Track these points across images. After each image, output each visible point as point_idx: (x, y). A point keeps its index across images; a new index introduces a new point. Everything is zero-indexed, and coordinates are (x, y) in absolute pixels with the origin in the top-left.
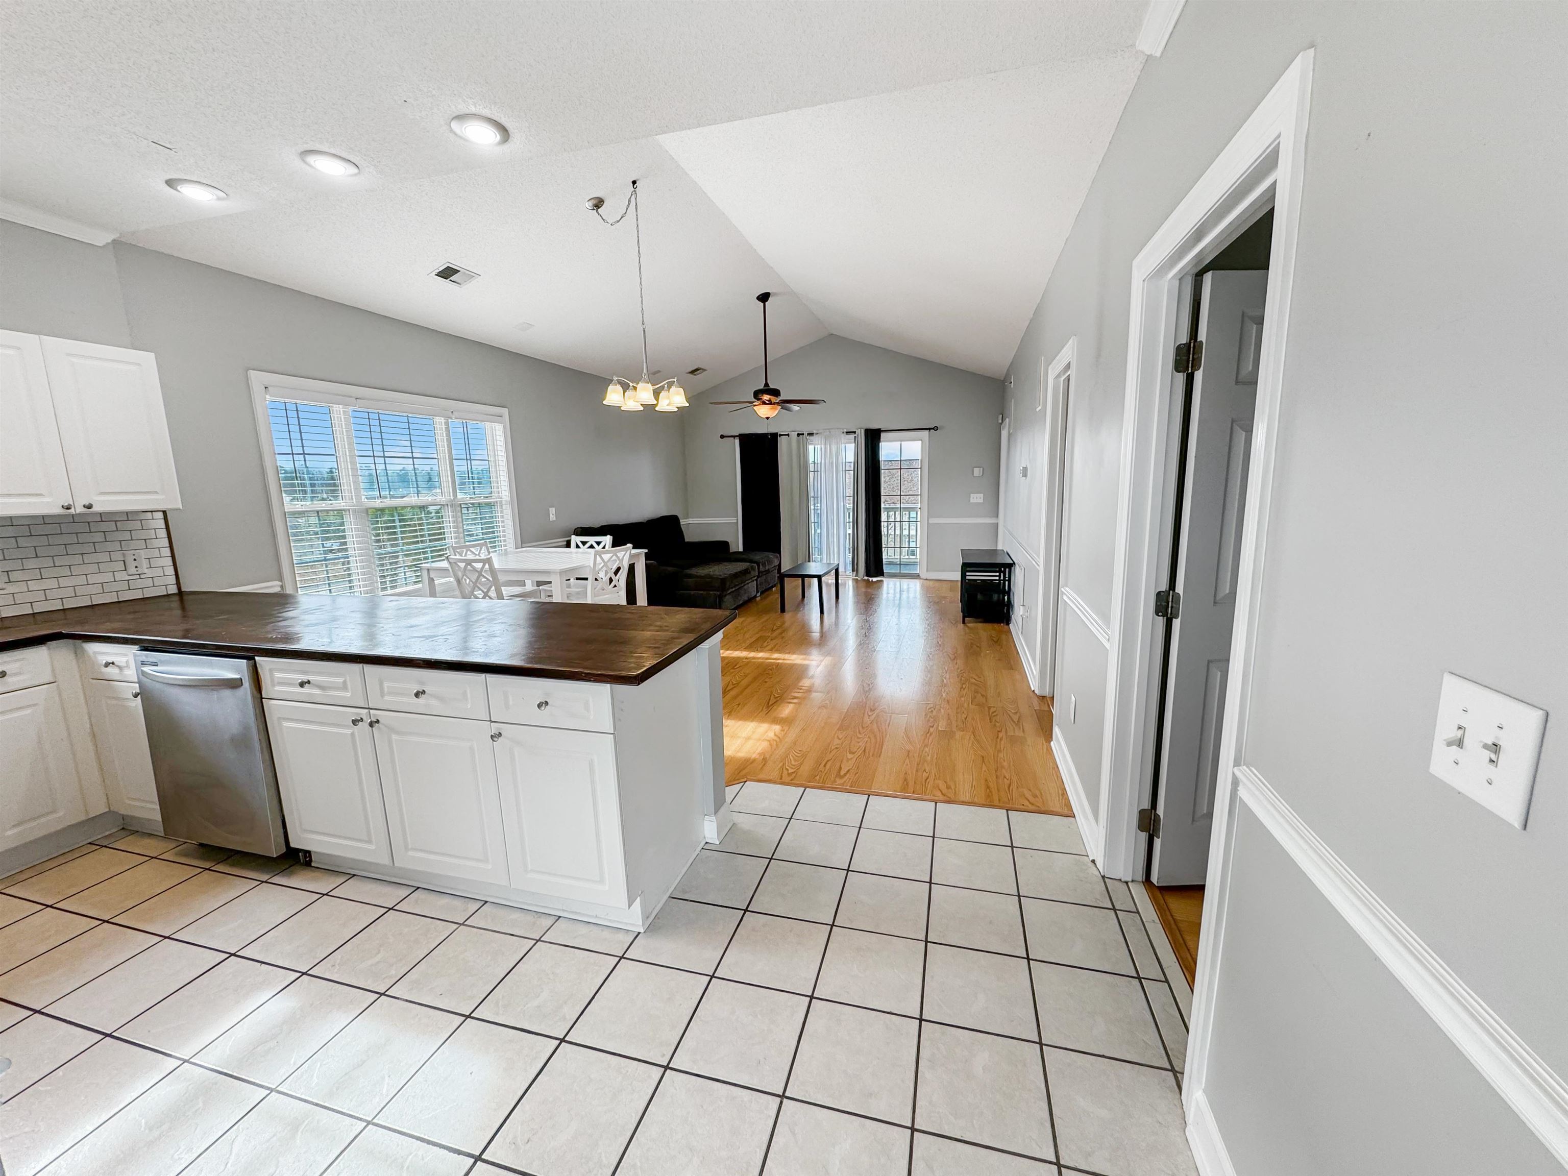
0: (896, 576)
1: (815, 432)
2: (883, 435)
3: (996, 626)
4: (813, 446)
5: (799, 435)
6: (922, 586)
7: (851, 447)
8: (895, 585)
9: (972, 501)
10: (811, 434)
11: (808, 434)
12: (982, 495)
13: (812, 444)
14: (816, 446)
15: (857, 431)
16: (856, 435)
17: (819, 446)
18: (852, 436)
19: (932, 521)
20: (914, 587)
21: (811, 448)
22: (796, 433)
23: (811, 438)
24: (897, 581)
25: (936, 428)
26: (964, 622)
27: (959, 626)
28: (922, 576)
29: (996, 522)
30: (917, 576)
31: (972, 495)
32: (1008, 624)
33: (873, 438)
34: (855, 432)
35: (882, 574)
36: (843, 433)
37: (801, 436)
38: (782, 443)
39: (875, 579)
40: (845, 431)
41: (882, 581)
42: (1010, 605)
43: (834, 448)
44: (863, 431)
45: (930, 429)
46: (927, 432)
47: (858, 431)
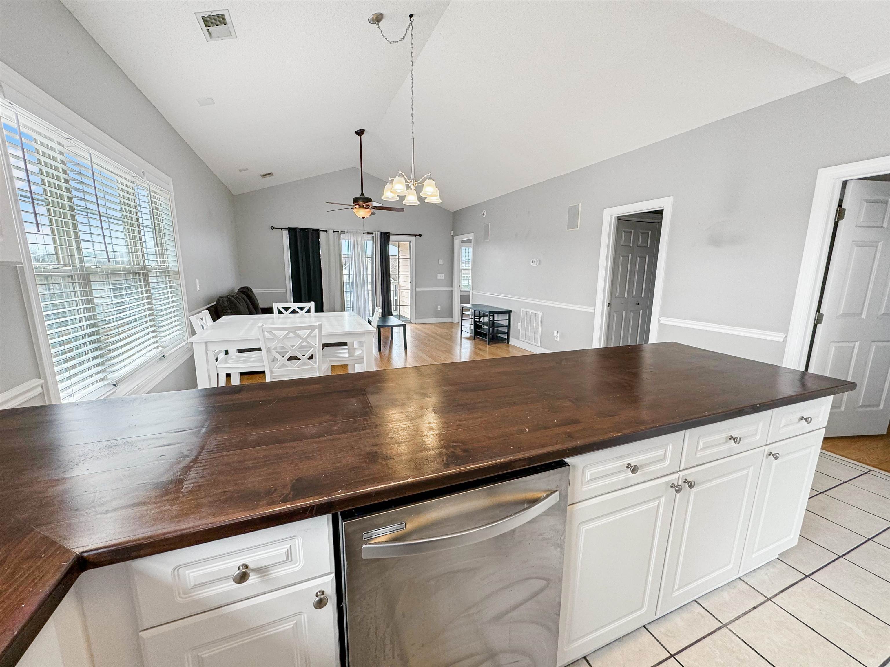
1: (346, 231)
2: (392, 237)
5: (334, 232)
9: (438, 278)
11: (341, 232)
12: (443, 275)
13: (344, 239)
14: (347, 241)
15: (374, 232)
18: (371, 236)
23: (344, 235)
25: (421, 235)
28: (414, 322)
30: (410, 322)
31: (438, 275)
32: (509, 342)
33: (385, 238)
34: (373, 233)
36: (365, 233)
38: (322, 236)
42: (510, 333)
43: (359, 243)
44: (379, 233)
45: (416, 235)
46: (414, 237)
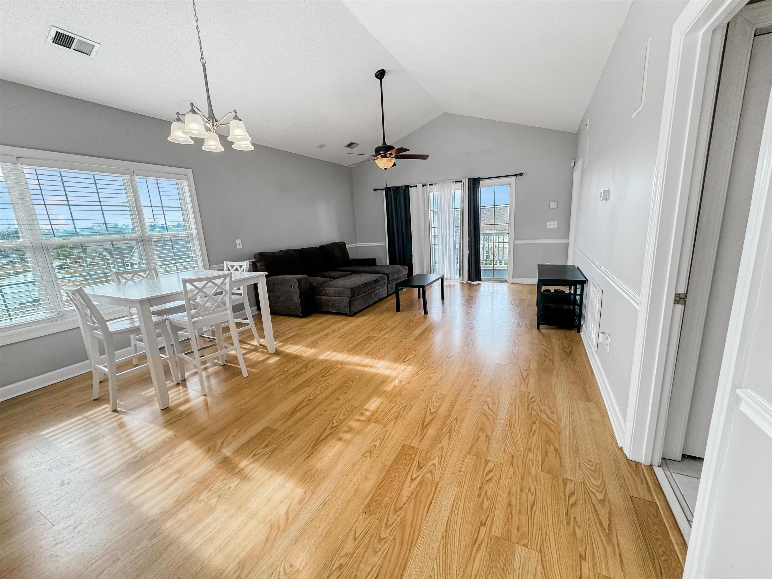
0: (490, 280)
1: (434, 183)
2: (482, 182)
3: (568, 333)
4: (433, 193)
5: (423, 185)
6: (509, 288)
7: (459, 193)
8: (489, 287)
9: (548, 227)
10: (431, 185)
11: (429, 185)
12: (556, 223)
13: (432, 192)
14: (435, 193)
16: (462, 183)
17: (437, 193)
18: (459, 184)
19: (517, 242)
20: (503, 289)
21: (431, 194)
22: (422, 184)
23: (432, 187)
24: (490, 284)
25: (521, 174)
26: (538, 328)
27: (533, 332)
28: (510, 281)
29: (567, 242)
30: (506, 281)
31: (548, 223)
32: (579, 332)
33: (474, 184)
34: (461, 181)
35: (480, 279)
36: (453, 182)
37: (425, 186)
38: (412, 191)
39: (475, 283)
40: (455, 180)
41: (480, 284)
42: (580, 316)
43: (447, 192)
44: (467, 180)
45: (516, 175)
46: (514, 178)
47: (464, 181)
